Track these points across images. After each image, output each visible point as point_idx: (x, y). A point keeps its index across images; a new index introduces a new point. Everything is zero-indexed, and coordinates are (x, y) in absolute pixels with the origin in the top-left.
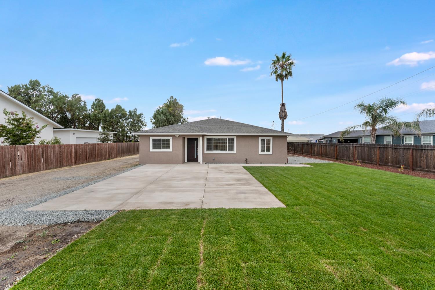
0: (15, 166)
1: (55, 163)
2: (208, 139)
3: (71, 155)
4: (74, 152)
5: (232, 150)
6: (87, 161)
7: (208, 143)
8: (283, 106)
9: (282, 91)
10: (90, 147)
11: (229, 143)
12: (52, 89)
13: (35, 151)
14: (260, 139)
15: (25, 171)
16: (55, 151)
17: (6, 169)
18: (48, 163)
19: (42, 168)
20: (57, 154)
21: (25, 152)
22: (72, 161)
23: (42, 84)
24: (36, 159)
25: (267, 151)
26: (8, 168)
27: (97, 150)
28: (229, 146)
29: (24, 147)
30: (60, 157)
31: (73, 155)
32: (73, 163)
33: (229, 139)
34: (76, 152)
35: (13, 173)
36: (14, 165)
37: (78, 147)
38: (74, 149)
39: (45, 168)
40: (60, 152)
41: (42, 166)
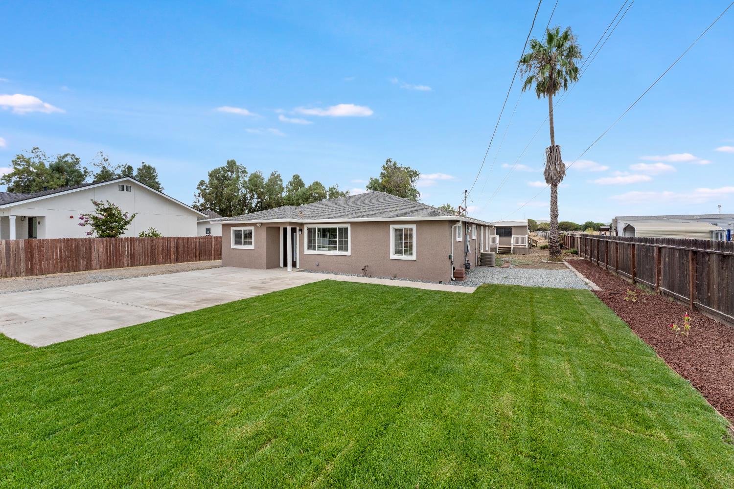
0: (91, 261)
1: (145, 259)
2: (310, 230)
3: (169, 250)
4: (175, 247)
5: (346, 249)
6: (196, 259)
7: (310, 236)
8: (554, 153)
9: (551, 119)
10: (201, 241)
11: (341, 236)
12: (245, 168)
13: (116, 244)
14: (392, 227)
15: (103, 266)
16: (144, 246)
17: (79, 263)
18: (134, 259)
19: (126, 265)
20: (148, 249)
21: (103, 245)
22: (170, 258)
23: (238, 164)
24: (118, 253)
25: (406, 252)
26: (83, 262)
27: (215, 245)
28: (341, 242)
29: (103, 240)
30: (152, 252)
31: (172, 250)
32: (172, 261)
33: (340, 229)
34: (177, 247)
35: (89, 267)
36: (89, 259)
37: (180, 241)
38: (174, 243)
39: (129, 264)
40: (152, 247)
41: (125, 262)
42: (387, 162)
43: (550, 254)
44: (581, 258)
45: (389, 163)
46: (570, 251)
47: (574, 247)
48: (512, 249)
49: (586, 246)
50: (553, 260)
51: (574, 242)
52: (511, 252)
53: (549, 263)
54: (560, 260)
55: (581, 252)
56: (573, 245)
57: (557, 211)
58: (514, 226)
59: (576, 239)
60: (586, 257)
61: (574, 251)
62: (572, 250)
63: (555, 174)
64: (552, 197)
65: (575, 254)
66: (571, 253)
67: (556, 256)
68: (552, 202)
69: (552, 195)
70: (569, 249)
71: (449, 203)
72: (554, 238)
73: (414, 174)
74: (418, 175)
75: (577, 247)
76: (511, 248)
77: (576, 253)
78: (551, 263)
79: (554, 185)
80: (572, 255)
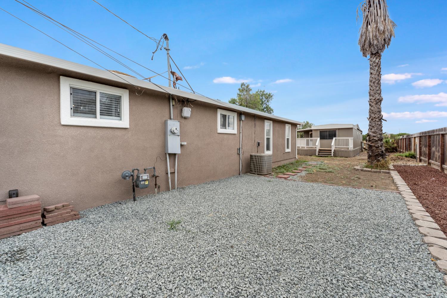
42: (242, 86)
43: (369, 158)
44: (420, 164)
45: (243, 86)
46: (404, 154)
47: (410, 150)
48: (333, 151)
49: (430, 147)
50: (372, 167)
51: (410, 144)
52: (331, 155)
53: (366, 171)
54: (383, 166)
55: (420, 155)
56: (408, 148)
57: (380, 94)
58: (339, 129)
59: (413, 140)
60: (429, 164)
61: (410, 154)
62: (407, 153)
63: (376, 36)
64: (371, 74)
65: (411, 157)
66: (406, 157)
67: (378, 161)
68: (371, 81)
69: (372, 71)
70: (403, 152)
71: (307, 121)
72: (374, 135)
73: (269, 97)
74: (272, 96)
75: (415, 150)
76: (331, 150)
77: (413, 157)
78: (369, 171)
79: (375, 54)
80: (406, 159)
